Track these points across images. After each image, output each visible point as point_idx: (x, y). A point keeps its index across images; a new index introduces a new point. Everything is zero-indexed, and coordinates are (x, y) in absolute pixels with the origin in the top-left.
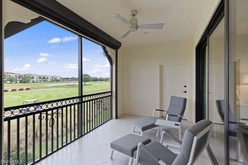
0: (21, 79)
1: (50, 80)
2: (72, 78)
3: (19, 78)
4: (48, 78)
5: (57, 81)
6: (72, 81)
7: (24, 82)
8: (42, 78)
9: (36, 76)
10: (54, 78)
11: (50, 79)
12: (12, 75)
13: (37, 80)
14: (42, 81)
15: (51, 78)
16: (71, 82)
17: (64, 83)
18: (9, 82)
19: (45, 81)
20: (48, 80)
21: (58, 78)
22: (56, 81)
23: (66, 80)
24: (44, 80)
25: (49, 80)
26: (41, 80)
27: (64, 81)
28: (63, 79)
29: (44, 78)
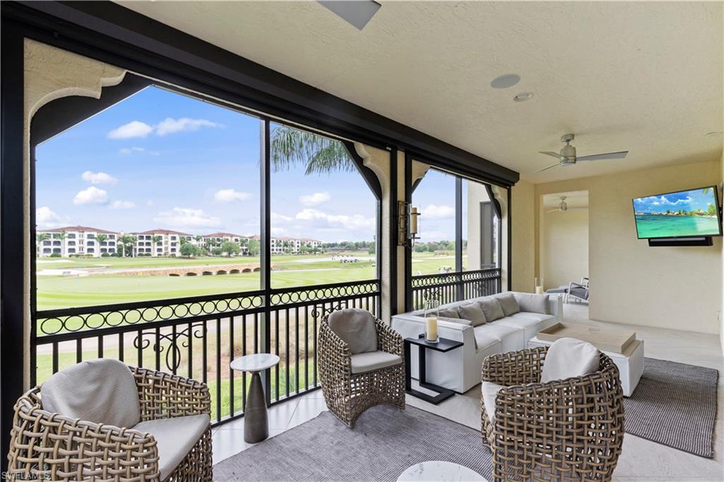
0: (244, 248)
1: (297, 248)
2: (343, 245)
3: (242, 245)
4: (293, 246)
5: (313, 251)
6: (343, 251)
7: (250, 254)
8: (282, 244)
10: (305, 245)
11: (298, 246)
12: (229, 238)
14: (282, 252)
15: (300, 245)
16: (342, 253)
17: (327, 256)
18: (225, 254)
19: (287, 252)
20: (293, 248)
21: (313, 246)
22: (310, 252)
23: (330, 248)
24: (285, 248)
25: (295, 249)
26: (280, 250)
27: (326, 251)
28: (324, 247)
29: (286, 245)
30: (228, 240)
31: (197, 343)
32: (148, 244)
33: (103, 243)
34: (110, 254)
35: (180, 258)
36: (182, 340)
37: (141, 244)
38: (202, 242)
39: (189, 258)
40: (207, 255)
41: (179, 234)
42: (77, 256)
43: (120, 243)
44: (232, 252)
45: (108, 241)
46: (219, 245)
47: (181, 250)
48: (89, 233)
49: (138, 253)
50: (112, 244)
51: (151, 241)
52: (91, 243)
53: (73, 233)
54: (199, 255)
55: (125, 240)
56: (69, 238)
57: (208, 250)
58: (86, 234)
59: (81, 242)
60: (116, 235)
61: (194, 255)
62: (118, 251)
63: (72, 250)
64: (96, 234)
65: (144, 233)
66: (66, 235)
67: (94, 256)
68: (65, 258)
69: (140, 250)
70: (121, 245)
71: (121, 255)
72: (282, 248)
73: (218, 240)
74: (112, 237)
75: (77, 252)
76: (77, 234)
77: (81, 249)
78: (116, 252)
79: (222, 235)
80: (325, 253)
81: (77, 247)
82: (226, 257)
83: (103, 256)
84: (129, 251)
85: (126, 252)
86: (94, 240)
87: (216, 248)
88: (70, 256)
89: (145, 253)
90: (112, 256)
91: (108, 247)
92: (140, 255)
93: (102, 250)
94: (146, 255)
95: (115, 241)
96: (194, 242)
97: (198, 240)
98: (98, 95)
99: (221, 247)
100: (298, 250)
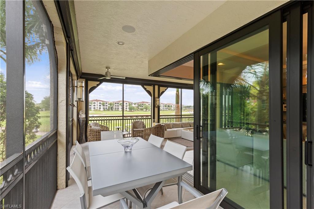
4: (171, 107)
8: (167, 106)
9: (162, 104)
11: (174, 107)
13: (163, 109)
14: (167, 109)
18: (145, 110)
19: (169, 109)
23: (188, 108)
24: (168, 108)
26: (166, 109)
27: (186, 109)
28: (185, 107)
29: (169, 106)
30: (146, 104)
31: (110, 124)
32: (118, 106)
33: (104, 106)
34: (106, 109)
35: (129, 111)
36: (108, 123)
37: (116, 106)
38: (137, 105)
39: (132, 111)
40: (138, 110)
41: (128, 102)
42: (96, 110)
43: (109, 105)
44: (147, 110)
45: (105, 105)
46: (142, 106)
47: (129, 108)
48: (100, 102)
49: (115, 109)
50: (106, 106)
51: (119, 105)
52: (100, 106)
53: (95, 102)
54: (135, 110)
55: (111, 104)
56: (94, 104)
57: (139, 108)
58: (99, 102)
59: (97, 105)
60: (108, 103)
61: (134, 110)
62: (108, 108)
63: (94, 108)
64: (101, 102)
65: (117, 102)
66: (93, 103)
67: (101, 110)
68: (93, 111)
69: (116, 108)
70: (109, 106)
71: (109, 110)
72: (167, 108)
73: (142, 104)
74: (106, 103)
75: (96, 109)
76: (96, 102)
77: (97, 107)
78: (108, 109)
79: (144, 102)
80: (185, 110)
81: (96, 107)
82: (145, 111)
83: (104, 110)
84: (112, 108)
85: (111, 109)
86: (101, 105)
87: (141, 107)
88: (94, 110)
89: (117, 109)
90: (107, 110)
91: (105, 107)
92: (115, 110)
93: (104, 108)
94: (117, 110)
95: (107, 105)
96: (133, 105)
97: (135, 104)
98: (96, 86)
99: (143, 107)
100: (174, 109)
